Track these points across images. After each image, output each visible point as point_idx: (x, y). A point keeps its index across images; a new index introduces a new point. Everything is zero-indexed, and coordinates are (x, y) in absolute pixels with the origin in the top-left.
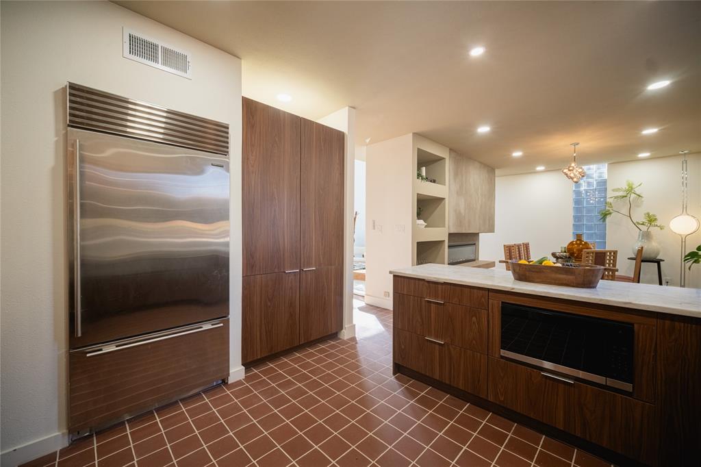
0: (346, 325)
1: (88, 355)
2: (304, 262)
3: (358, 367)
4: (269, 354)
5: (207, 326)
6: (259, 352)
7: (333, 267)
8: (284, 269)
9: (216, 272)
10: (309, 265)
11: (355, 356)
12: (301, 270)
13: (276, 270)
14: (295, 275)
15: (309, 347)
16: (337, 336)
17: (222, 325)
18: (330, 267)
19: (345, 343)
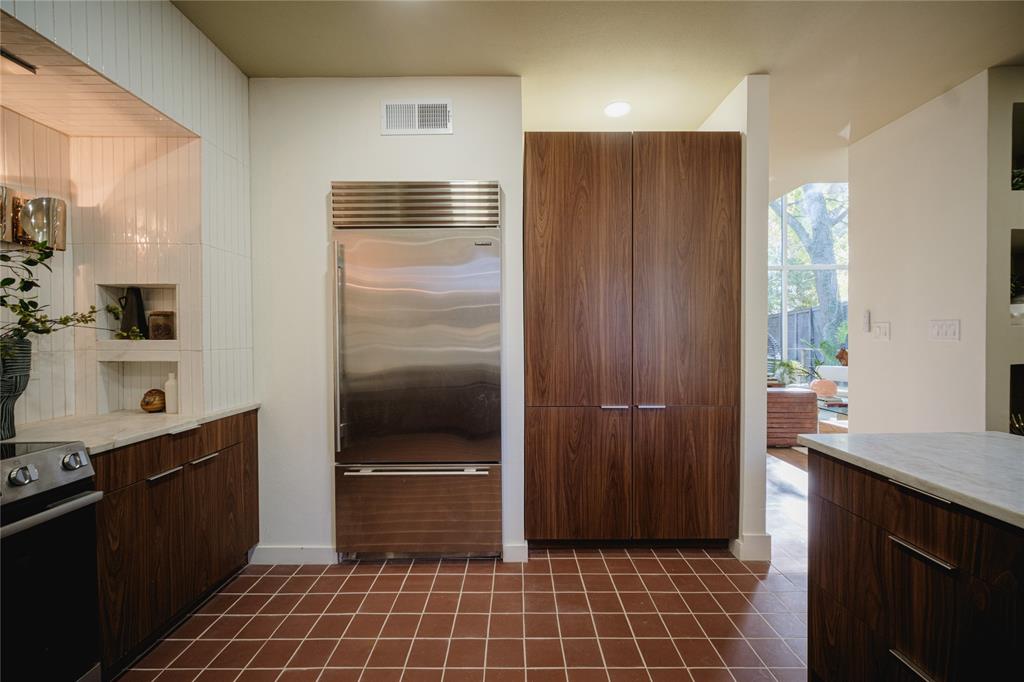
0: (746, 531)
1: (346, 474)
2: (641, 393)
3: (729, 631)
4: (574, 538)
5: (471, 471)
6: (555, 530)
7: (711, 409)
8: (600, 401)
9: (483, 395)
10: (652, 399)
11: (739, 604)
12: (634, 408)
13: (585, 403)
14: (622, 415)
15: (657, 549)
16: (727, 547)
17: (487, 473)
18: (703, 408)
19: (737, 566)
